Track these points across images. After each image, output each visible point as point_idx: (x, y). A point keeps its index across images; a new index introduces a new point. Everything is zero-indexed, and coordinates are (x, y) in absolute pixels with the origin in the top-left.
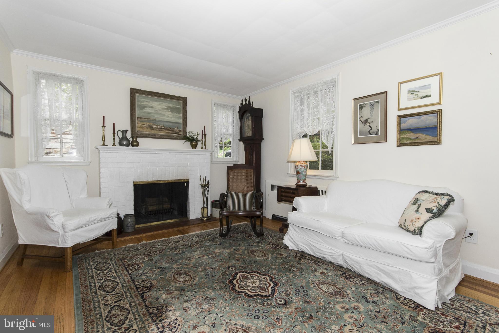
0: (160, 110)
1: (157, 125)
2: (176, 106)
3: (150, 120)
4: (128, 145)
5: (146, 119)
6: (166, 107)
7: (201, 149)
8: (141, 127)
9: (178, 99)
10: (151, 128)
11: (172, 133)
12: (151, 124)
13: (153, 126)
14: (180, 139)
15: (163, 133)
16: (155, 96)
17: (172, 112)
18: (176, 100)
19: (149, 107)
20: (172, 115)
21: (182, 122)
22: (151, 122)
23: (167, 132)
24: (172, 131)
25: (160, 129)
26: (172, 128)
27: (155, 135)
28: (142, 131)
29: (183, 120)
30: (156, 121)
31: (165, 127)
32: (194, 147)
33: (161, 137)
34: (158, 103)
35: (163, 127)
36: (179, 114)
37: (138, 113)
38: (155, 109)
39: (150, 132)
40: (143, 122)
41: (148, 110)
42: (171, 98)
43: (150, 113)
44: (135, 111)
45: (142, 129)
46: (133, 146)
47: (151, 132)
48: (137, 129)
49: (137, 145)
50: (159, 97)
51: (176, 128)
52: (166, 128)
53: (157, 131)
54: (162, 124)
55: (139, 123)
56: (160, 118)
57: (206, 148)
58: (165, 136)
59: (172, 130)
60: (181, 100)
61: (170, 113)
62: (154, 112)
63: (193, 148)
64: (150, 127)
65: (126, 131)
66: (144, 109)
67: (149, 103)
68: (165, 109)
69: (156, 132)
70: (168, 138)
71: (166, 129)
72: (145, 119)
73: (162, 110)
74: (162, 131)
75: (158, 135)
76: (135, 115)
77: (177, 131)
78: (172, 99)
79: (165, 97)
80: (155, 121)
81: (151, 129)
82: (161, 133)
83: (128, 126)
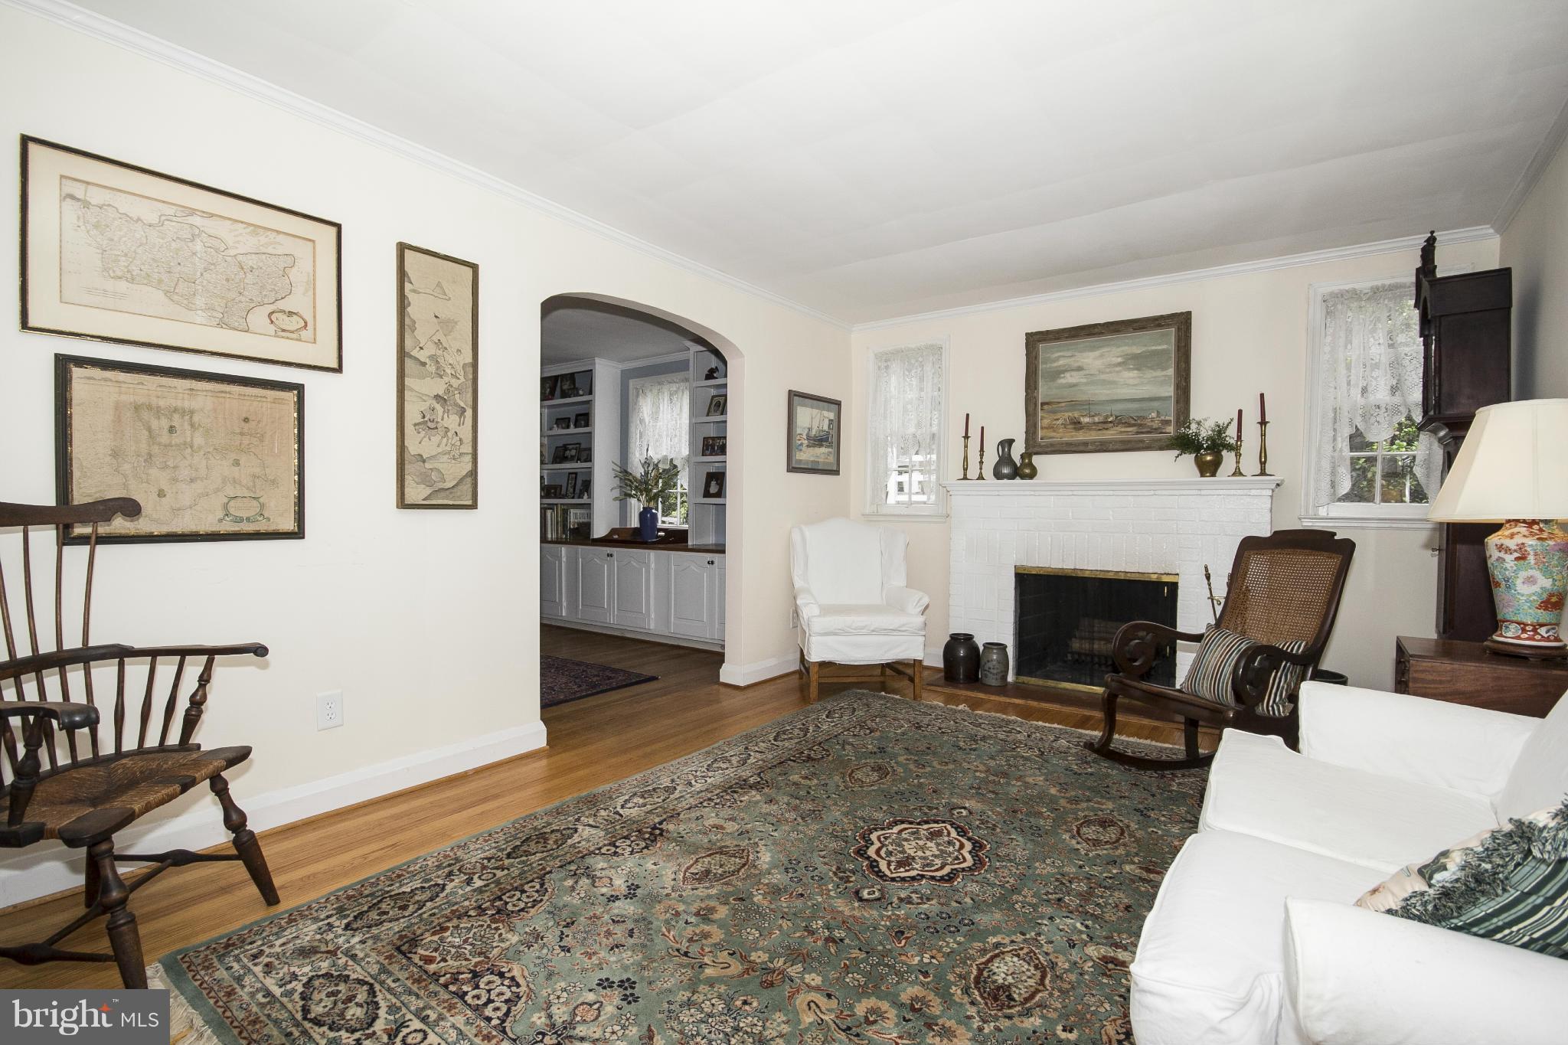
0: (1101, 372)
1: (1093, 416)
2: (1154, 348)
3: (1073, 404)
4: (1012, 477)
5: (1063, 404)
6: (1120, 360)
7: (1234, 474)
8: (1050, 427)
9: (1159, 326)
10: (1077, 424)
11: (1137, 433)
12: (1076, 415)
13: (1082, 419)
14: (1161, 449)
15: (1111, 434)
16: (1088, 335)
17: (1138, 369)
18: (1152, 328)
19: (1072, 370)
20: (1139, 377)
21: (1172, 394)
22: (1075, 410)
23: (1121, 432)
24: (1140, 425)
25: (1101, 426)
26: (1139, 417)
27: (1086, 444)
28: (1051, 438)
29: (1178, 387)
30: (1089, 403)
31: (1117, 417)
32: (1208, 469)
33: (1103, 447)
34: (1097, 353)
35: (1110, 419)
36: (1164, 369)
37: (1043, 392)
38: (1087, 372)
39: (1072, 437)
40: (1054, 412)
41: (1070, 378)
42: (1135, 330)
43: (1074, 385)
44: (1036, 388)
45: (1054, 431)
46: (1023, 477)
47: (1076, 436)
48: (1040, 433)
49: (1032, 475)
50: (1101, 334)
51: (1154, 415)
52: (1119, 421)
53: (1093, 433)
54: (1106, 410)
55: (1045, 418)
56: (1102, 393)
57: (1267, 472)
58: (1116, 442)
59: (1136, 422)
60: (1168, 325)
61: (1135, 373)
62: (1084, 380)
63: (1202, 475)
64: (1075, 423)
65: (1010, 442)
66: (1060, 378)
67: (1073, 359)
68: (1119, 364)
69: (1091, 435)
70: (1122, 447)
71: (1118, 424)
72: (1060, 405)
73: (1108, 370)
74: (1107, 429)
75: (1094, 442)
76: (1036, 398)
77: (1155, 425)
78: (1140, 329)
79: (1117, 331)
80: (1088, 405)
81: (1075, 428)
82: (1104, 435)
83: (1016, 430)
